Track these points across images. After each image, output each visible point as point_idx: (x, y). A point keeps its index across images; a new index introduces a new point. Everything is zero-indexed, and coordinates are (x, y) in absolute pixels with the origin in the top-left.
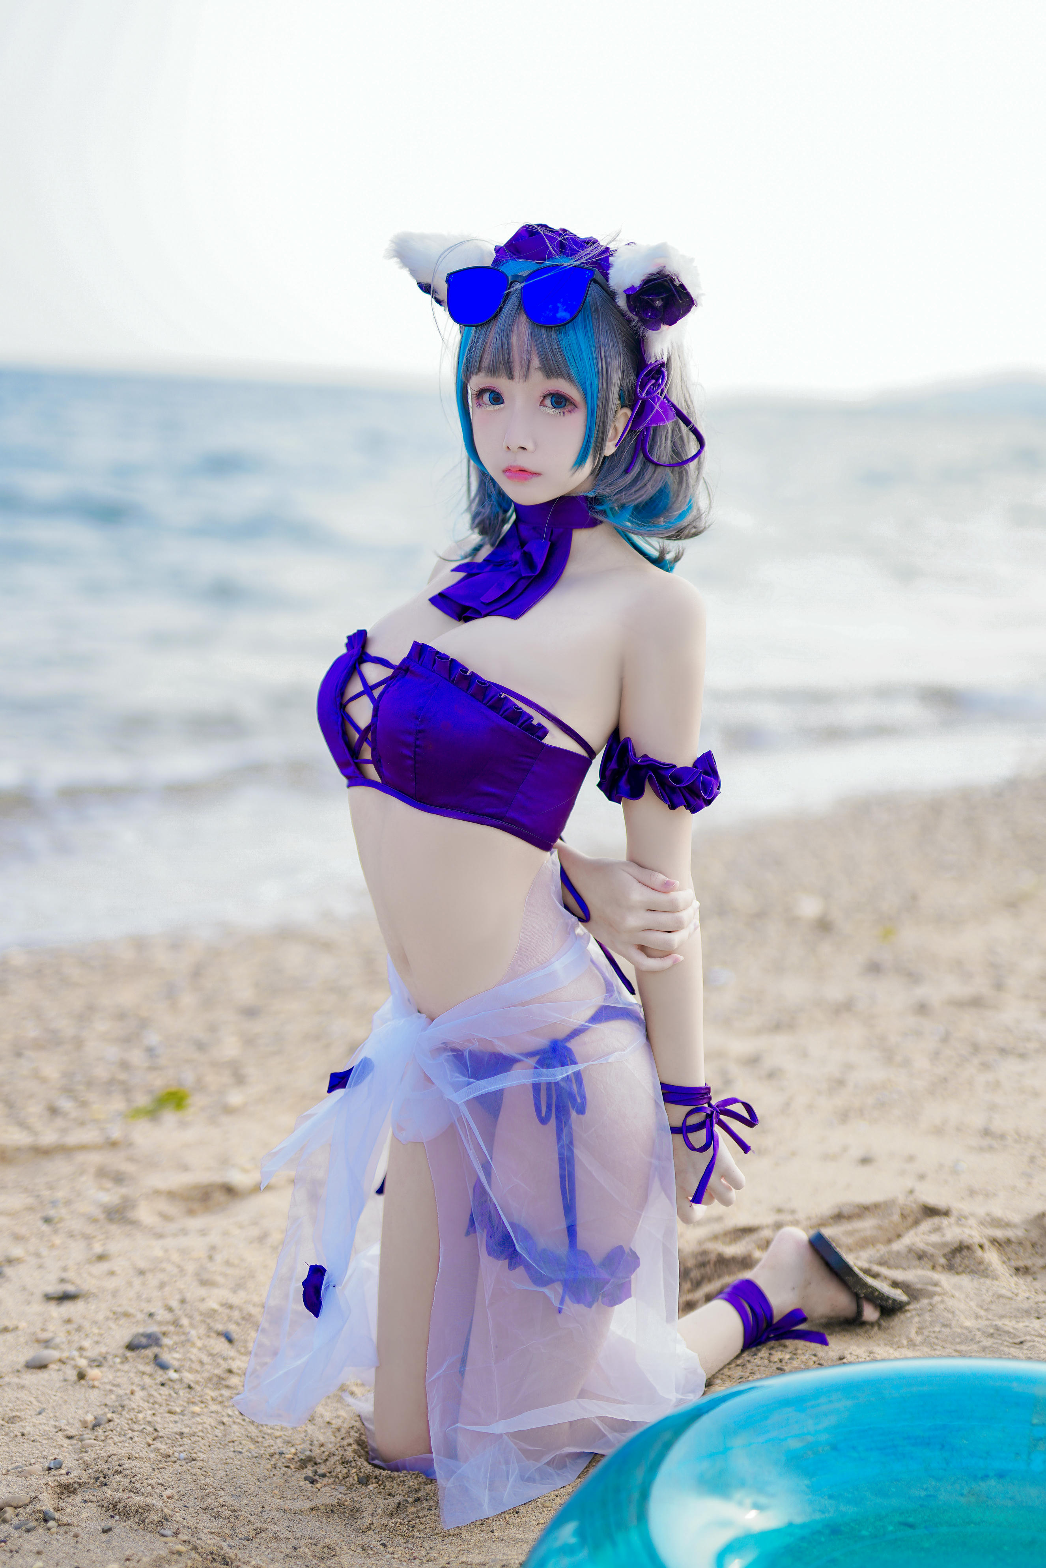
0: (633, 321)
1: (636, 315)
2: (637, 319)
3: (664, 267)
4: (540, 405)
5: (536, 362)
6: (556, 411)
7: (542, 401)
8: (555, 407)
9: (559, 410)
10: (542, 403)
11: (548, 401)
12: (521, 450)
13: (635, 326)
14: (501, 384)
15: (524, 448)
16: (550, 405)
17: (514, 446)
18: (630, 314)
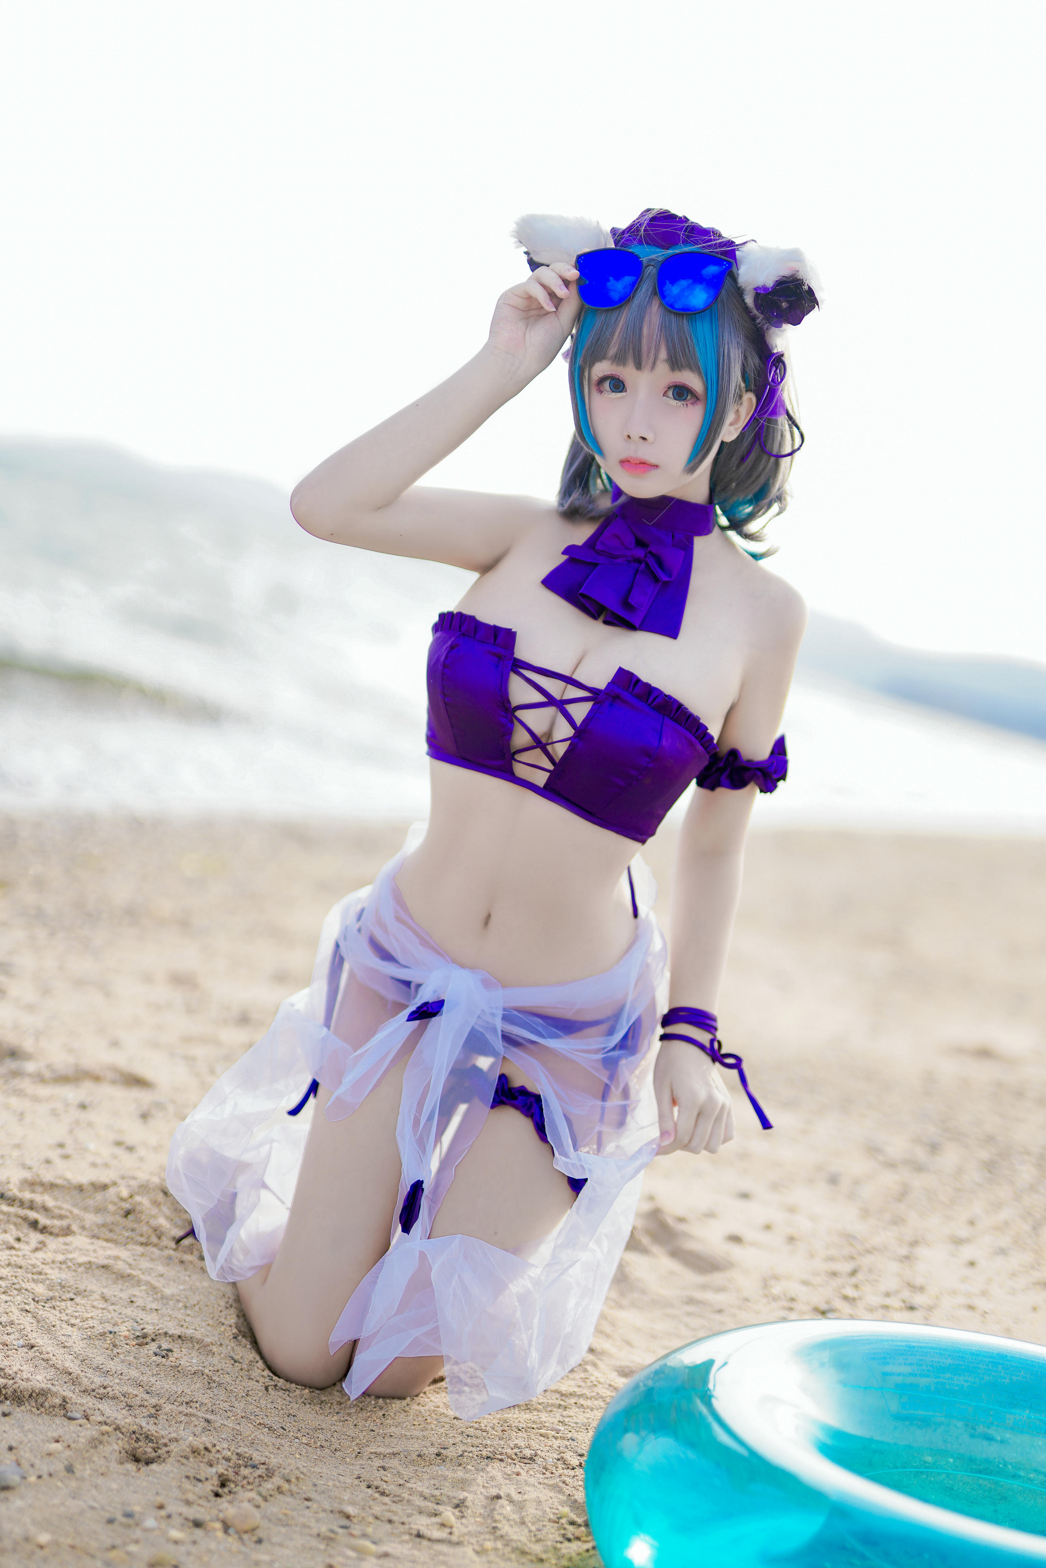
0: (758, 318)
1: (762, 313)
2: (761, 317)
3: (798, 271)
4: (664, 395)
5: (663, 354)
6: (679, 403)
7: (665, 392)
8: (675, 399)
9: (683, 402)
10: (665, 394)
11: (670, 393)
12: (641, 440)
13: (760, 323)
14: (627, 373)
15: (644, 439)
16: (672, 396)
17: (635, 436)
18: (755, 312)
